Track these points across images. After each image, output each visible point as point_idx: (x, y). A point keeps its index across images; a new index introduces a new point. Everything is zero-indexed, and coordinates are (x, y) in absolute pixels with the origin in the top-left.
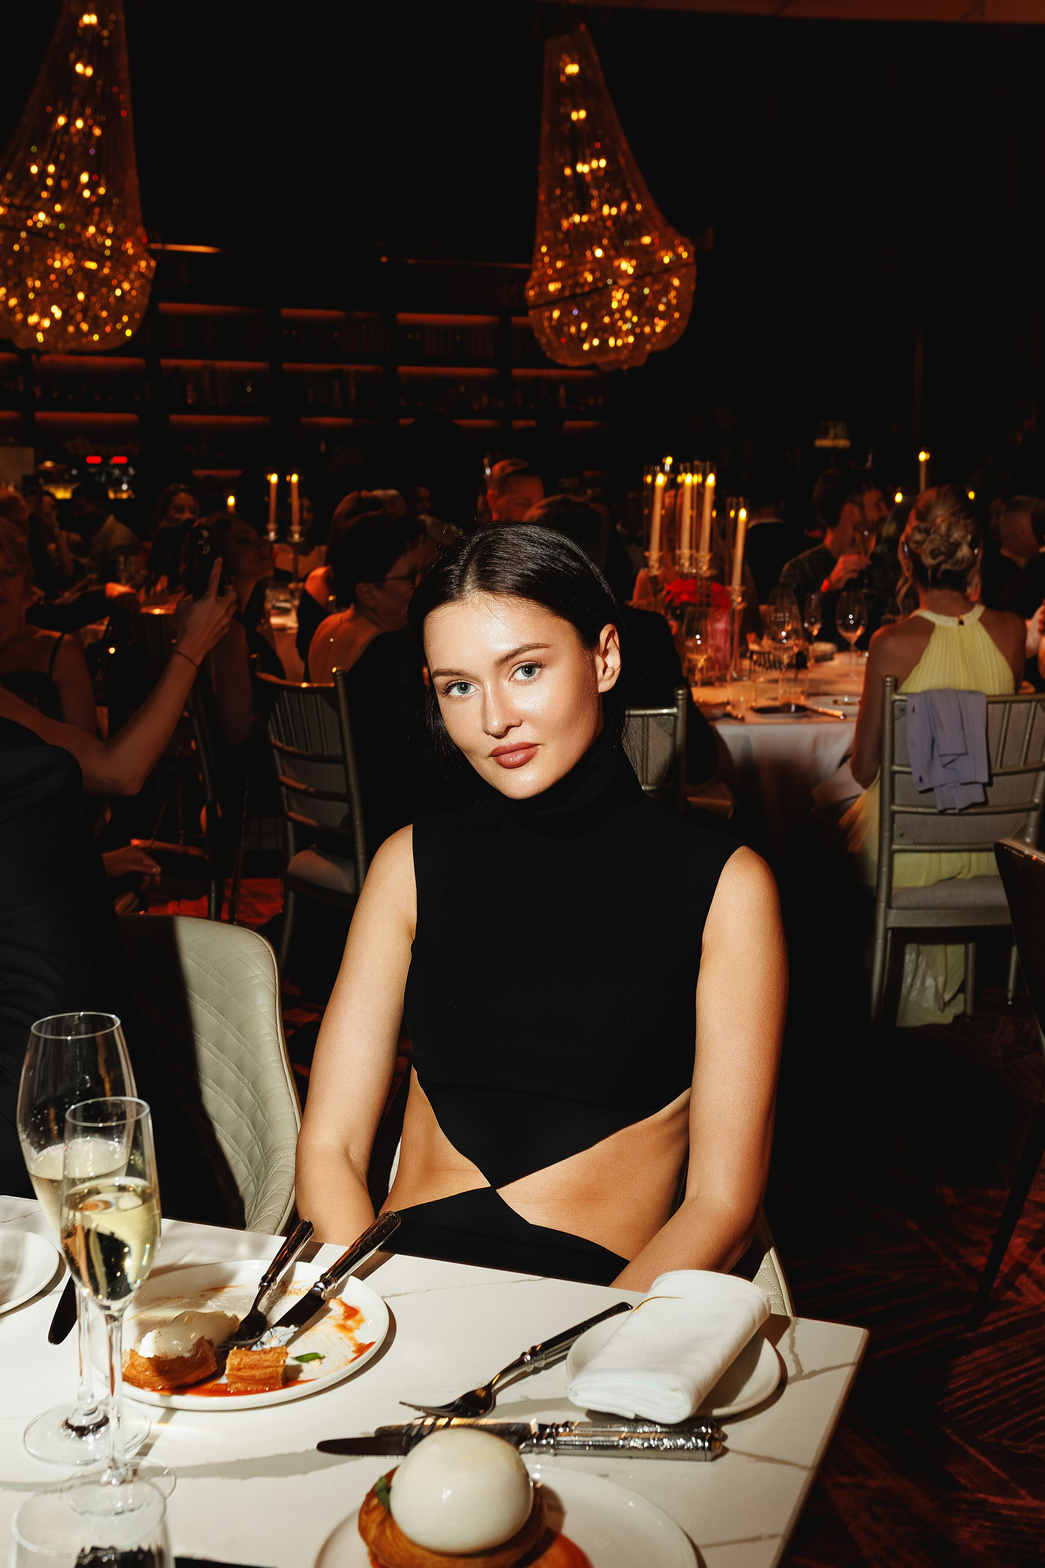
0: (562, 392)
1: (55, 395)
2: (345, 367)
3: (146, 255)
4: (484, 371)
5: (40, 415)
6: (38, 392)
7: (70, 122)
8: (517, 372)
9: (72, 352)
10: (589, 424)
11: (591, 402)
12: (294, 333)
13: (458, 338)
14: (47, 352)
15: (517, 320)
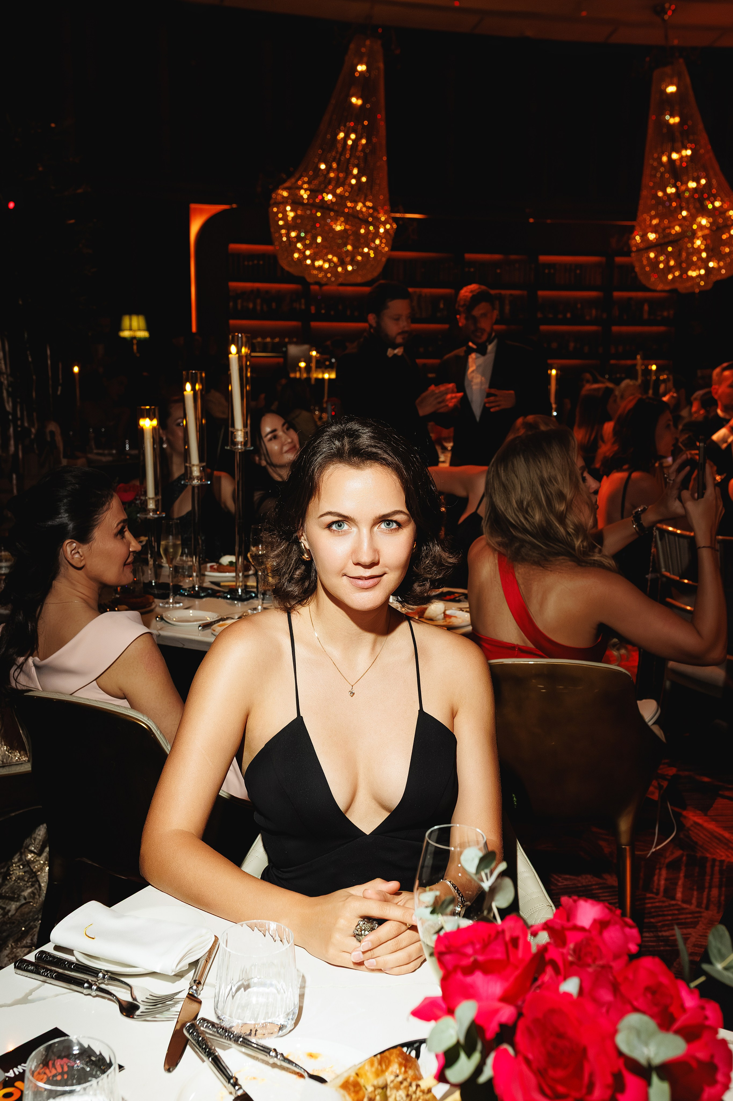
0: (646, 307)
1: (323, 311)
2: (503, 292)
3: (391, 221)
4: (593, 294)
5: (314, 324)
6: (313, 309)
7: (347, 137)
8: (617, 294)
9: (341, 284)
10: (662, 329)
11: (665, 314)
12: (472, 270)
13: (578, 272)
14: (326, 284)
15: (619, 260)
